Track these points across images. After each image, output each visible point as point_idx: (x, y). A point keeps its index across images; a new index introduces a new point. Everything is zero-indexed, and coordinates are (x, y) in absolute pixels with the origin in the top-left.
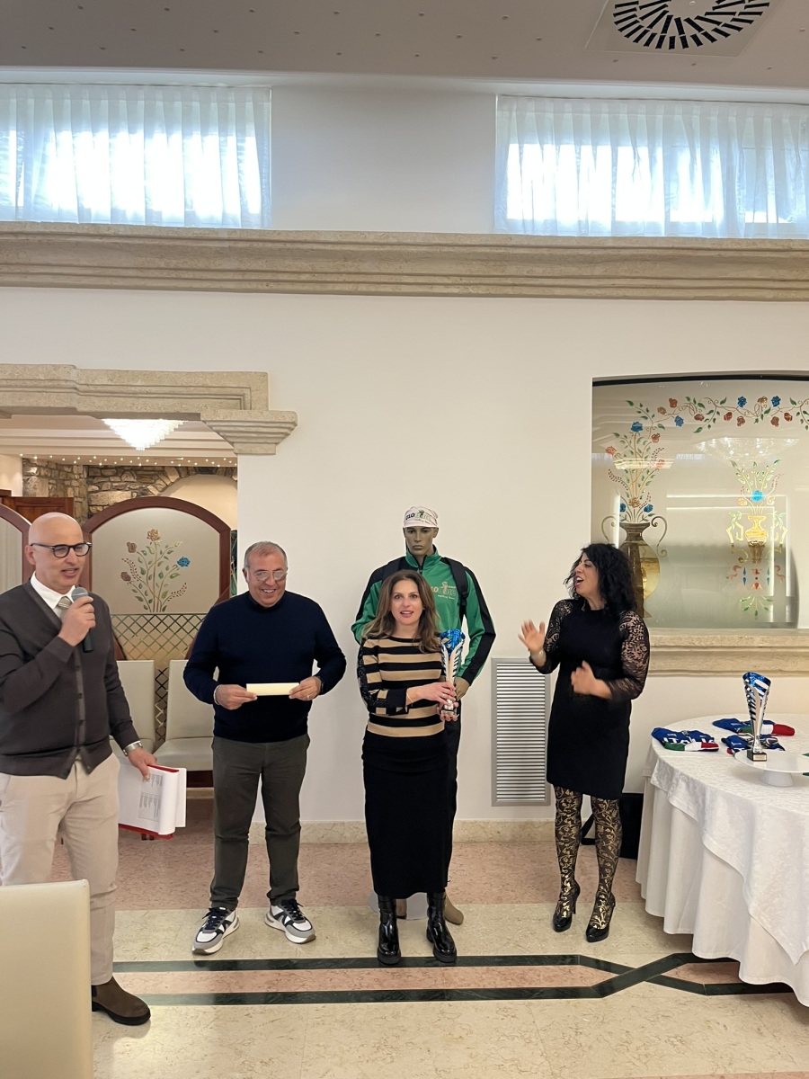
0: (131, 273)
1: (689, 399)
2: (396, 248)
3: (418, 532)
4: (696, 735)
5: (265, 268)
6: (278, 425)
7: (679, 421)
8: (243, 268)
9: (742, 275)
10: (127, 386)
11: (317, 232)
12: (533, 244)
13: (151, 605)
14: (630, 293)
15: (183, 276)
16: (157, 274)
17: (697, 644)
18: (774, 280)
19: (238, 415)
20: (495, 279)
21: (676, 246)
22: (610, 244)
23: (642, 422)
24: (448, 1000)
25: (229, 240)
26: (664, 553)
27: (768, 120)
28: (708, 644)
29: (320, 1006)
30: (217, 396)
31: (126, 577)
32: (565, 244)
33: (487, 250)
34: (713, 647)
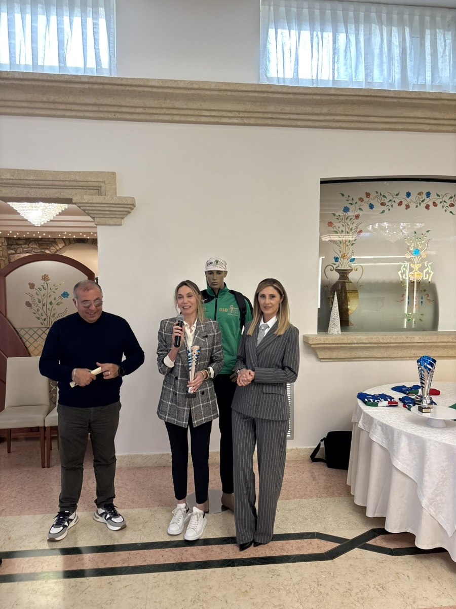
0: (24, 104)
1: (377, 193)
2: (198, 92)
3: (215, 274)
4: (384, 397)
5: (113, 103)
6: (123, 206)
7: (371, 206)
8: (98, 102)
9: (412, 114)
10: (24, 180)
11: (147, 79)
12: (284, 90)
13: (45, 322)
14: (344, 125)
15: (58, 107)
16: (40, 105)
17: (382, 341)
18: (430, 119)
19: (97, 199)
20: (261, 114)
21: (373, 94)
22: (333, 92)
23: (349, 206)
24: (237, 566)
25: (88, 83)
26: (361, 287)
27: (427, 19)
28: (388, 341)
29: (156, 574)
30: (83, 188)
31: (28, 304)
32: (305, 91)
33: (256, 94)
34: (390, 343)
